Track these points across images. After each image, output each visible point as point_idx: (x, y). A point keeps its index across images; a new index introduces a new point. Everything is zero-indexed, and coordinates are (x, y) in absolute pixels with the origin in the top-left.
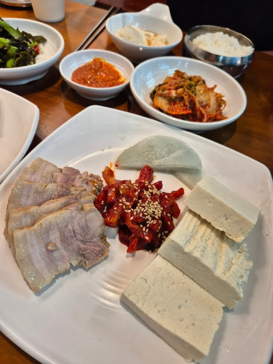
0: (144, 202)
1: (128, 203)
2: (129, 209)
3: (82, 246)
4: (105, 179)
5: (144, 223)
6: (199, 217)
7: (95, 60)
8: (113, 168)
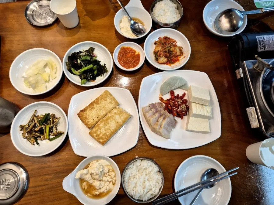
0: (180, 106)
1: (176, 108)
2: (178, 110)
3: (172, 124)
4: (162, 101)
5: (183, 111)
6: (195, 103)
7: (121, 49)
8: (161, 96)
